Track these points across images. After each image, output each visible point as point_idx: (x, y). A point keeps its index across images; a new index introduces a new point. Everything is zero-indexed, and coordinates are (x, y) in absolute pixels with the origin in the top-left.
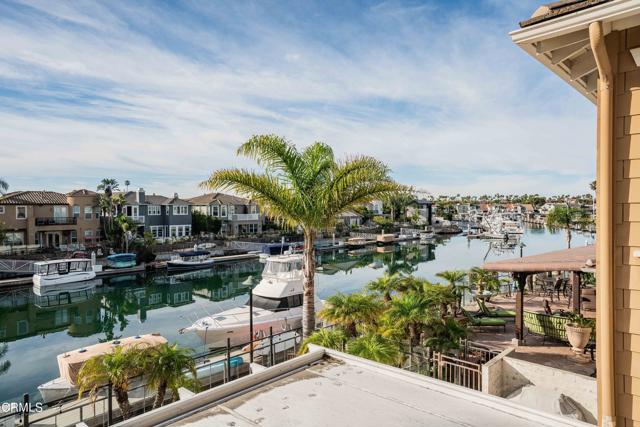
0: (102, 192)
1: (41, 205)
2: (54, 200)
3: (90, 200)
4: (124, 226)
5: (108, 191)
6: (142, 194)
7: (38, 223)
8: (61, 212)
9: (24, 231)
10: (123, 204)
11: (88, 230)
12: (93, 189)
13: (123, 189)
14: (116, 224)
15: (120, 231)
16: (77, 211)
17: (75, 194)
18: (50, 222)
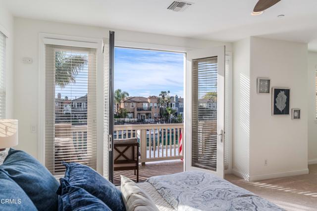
0: (161, 97)
1: (139, 102)
2: (142, 100)
3: (156, 100)
4: (169, 112)
5: (163, 96)
6: (177, 97)
7: (138, 110)
8: (146, 105)
9: (133, 113)
10: (169, 104)
11: (155, 113)
14: (166, 111)
15: (168, 114)
16: (151, 105)
17: (151, 98)
18: (141, 109)
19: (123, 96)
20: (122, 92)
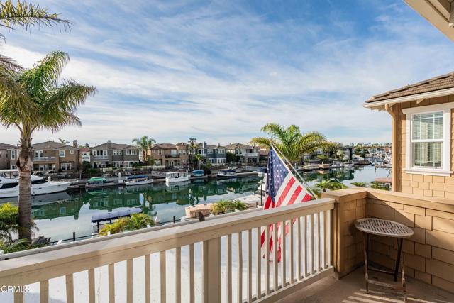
1: (167, 149)
2: (170, 147)
3: (185, 147)
4: (199, 158)
5: (192, 143)
6: (205, 144)
7: (166, 157)
8: (174, 152)
9: (161, 160)
10: (198, 151)
11: (184, 160)
12: (186, 142)
13: (198, 142)
14: (195, 158)
15: (197, 160)
16: (180, 152)
17: (179, 145)
18: (170, 156)
19: (150, 143)
20: (149, 139)
